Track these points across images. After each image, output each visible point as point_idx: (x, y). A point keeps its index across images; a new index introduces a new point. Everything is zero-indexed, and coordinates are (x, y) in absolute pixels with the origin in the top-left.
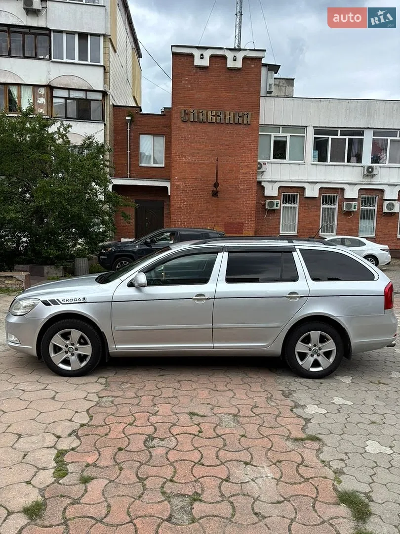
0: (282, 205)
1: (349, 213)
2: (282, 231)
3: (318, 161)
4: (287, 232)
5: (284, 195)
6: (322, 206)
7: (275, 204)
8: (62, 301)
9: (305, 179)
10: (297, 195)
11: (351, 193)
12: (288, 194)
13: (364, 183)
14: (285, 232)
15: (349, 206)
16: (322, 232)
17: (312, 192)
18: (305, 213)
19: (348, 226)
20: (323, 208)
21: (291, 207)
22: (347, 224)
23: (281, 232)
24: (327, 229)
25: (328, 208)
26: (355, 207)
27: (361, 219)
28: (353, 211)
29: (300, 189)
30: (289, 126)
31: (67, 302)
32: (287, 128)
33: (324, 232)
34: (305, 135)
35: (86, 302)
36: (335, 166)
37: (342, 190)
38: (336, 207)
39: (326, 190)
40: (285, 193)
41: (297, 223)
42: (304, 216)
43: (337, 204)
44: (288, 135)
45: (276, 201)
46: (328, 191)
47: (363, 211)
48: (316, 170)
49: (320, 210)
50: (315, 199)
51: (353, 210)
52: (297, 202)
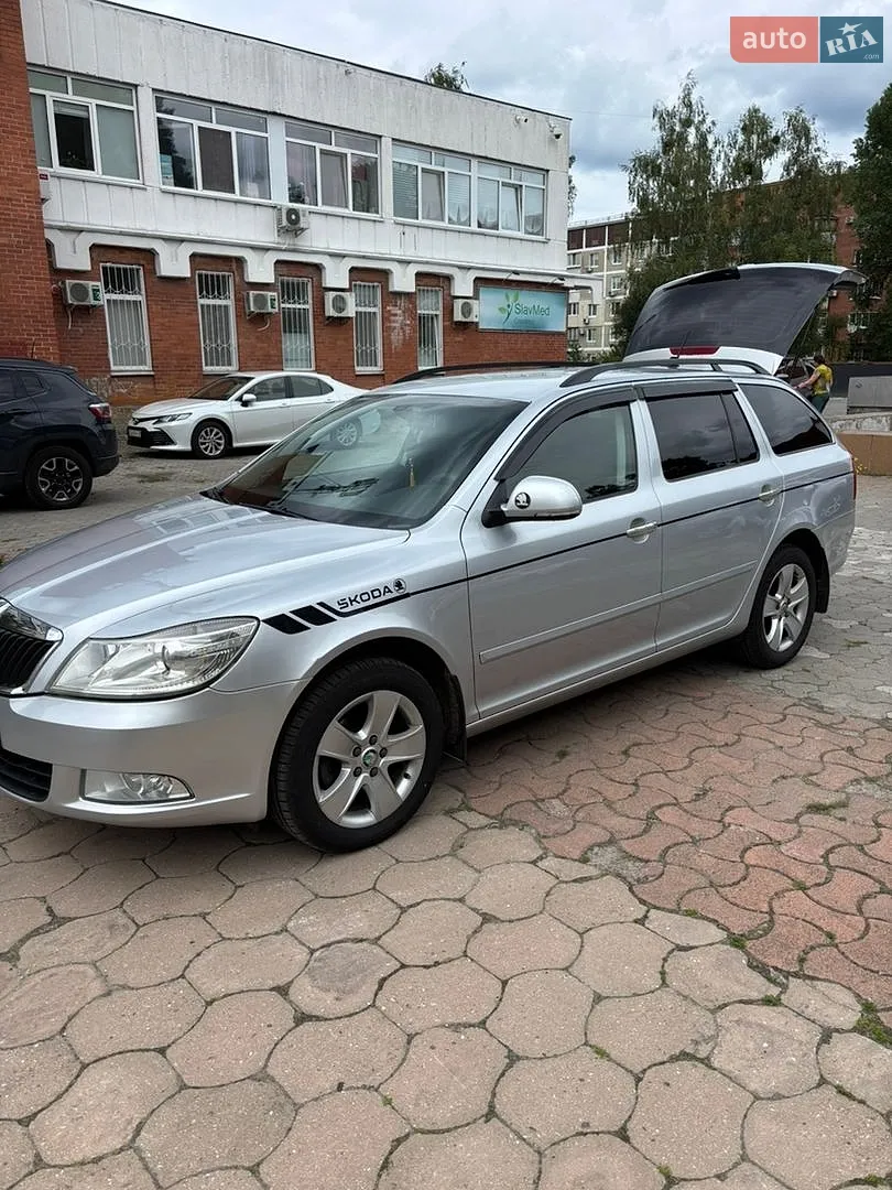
0: (108, 296)
1: (260, 318)
2: (115, 365)
3: (176, 185)
4: (128, 368)
5: (105, 269)
6: (201, 301)
7: (91, 293)
8: (337, 608)
9: (150, 228)
10: (138, 270)
11: (260, 270)
12: (115, 266)
13: (284, 247)
14: (122, 368)
15: (260, 300)
16: (206, 365)
17: (174, 264)
18: (163, 317)
19: (261, 348)
20: (202, 306)
21: (128, 302)
22: (259, 345)
23: (113, 368)
24: (218, 359)
25: (214, 306)
26: (274, 303)
27: (285, 332)
28: (270, 313)
29: (143, 254)
30: (91, 76)
31: (356, 606)
32: (86, 82)
33: (212, 365)
34: (133, 108)
35: (407, 595)
36: (216, 199)
37: (240, 261)
38: (230, 303)
39: (203, 260)
40: (108, 265)
41: (147, 343)
42: (163, 324)
43: (232, 297)
44: (92, 103)
45: (91, 283)
46: (208, 265)
47: (287, 314)
48: (175, 206)
49: (197, 310)
50: (182, 282)
51: (270, 310)
52: (139, 288)
